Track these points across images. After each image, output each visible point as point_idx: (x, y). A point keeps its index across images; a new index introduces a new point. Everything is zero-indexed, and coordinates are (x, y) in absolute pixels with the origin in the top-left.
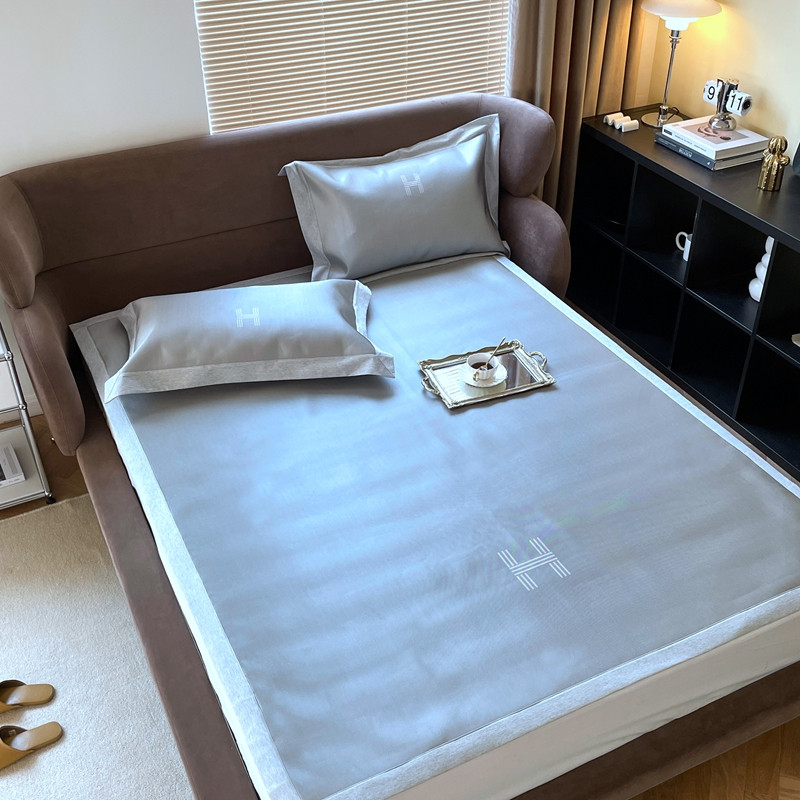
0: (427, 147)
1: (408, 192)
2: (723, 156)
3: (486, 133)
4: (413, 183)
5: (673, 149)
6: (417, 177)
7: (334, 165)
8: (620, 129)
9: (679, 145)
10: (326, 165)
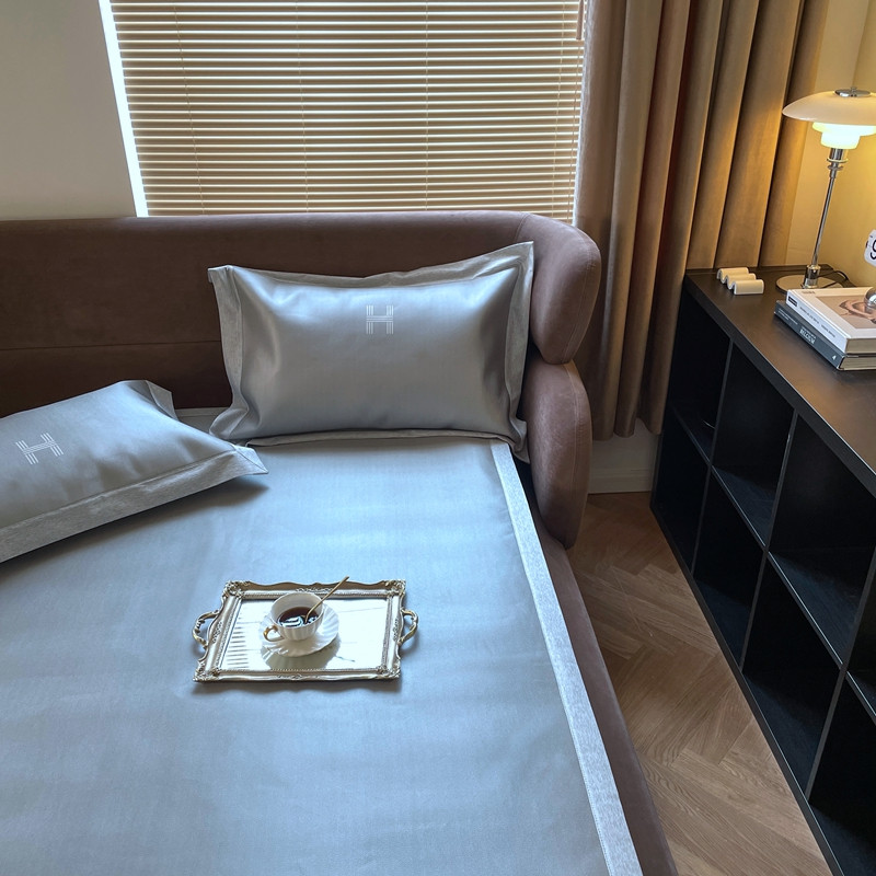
0: (430, 274)
1: (369, 328)
2: (858, 349)
3: (518, 266)
4: (382, 318)
5: (792, 329)
6: (390, 312)
7: (290, 279)
8: (733, 290)
9: (802, 323)
10: (275, 277)
